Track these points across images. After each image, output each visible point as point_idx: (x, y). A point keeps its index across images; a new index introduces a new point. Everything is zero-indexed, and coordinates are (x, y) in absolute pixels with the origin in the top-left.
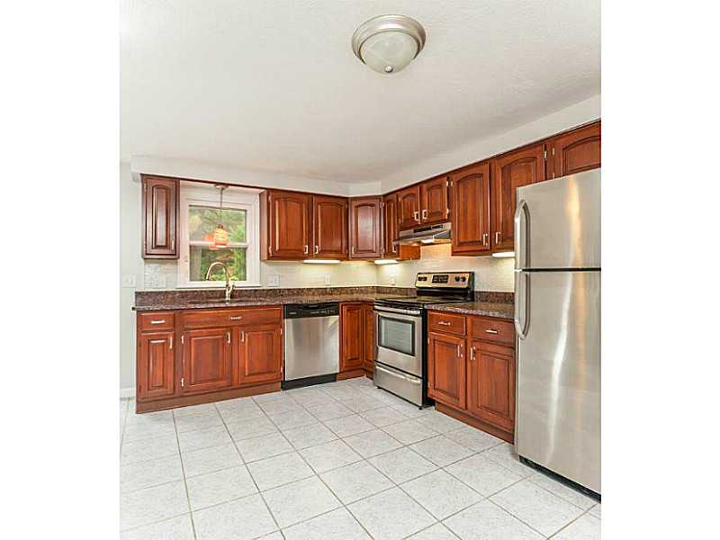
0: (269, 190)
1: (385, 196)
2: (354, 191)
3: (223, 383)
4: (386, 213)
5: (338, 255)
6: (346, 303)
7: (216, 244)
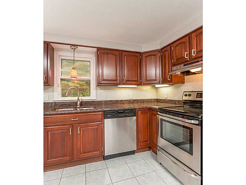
0: (99, 49)
1: (162, 49)
2: (144, 48)
3: (67, 158)
4: (163, 60)
5: (135, 83)
6: (140, 109)
7: (72, 77)
